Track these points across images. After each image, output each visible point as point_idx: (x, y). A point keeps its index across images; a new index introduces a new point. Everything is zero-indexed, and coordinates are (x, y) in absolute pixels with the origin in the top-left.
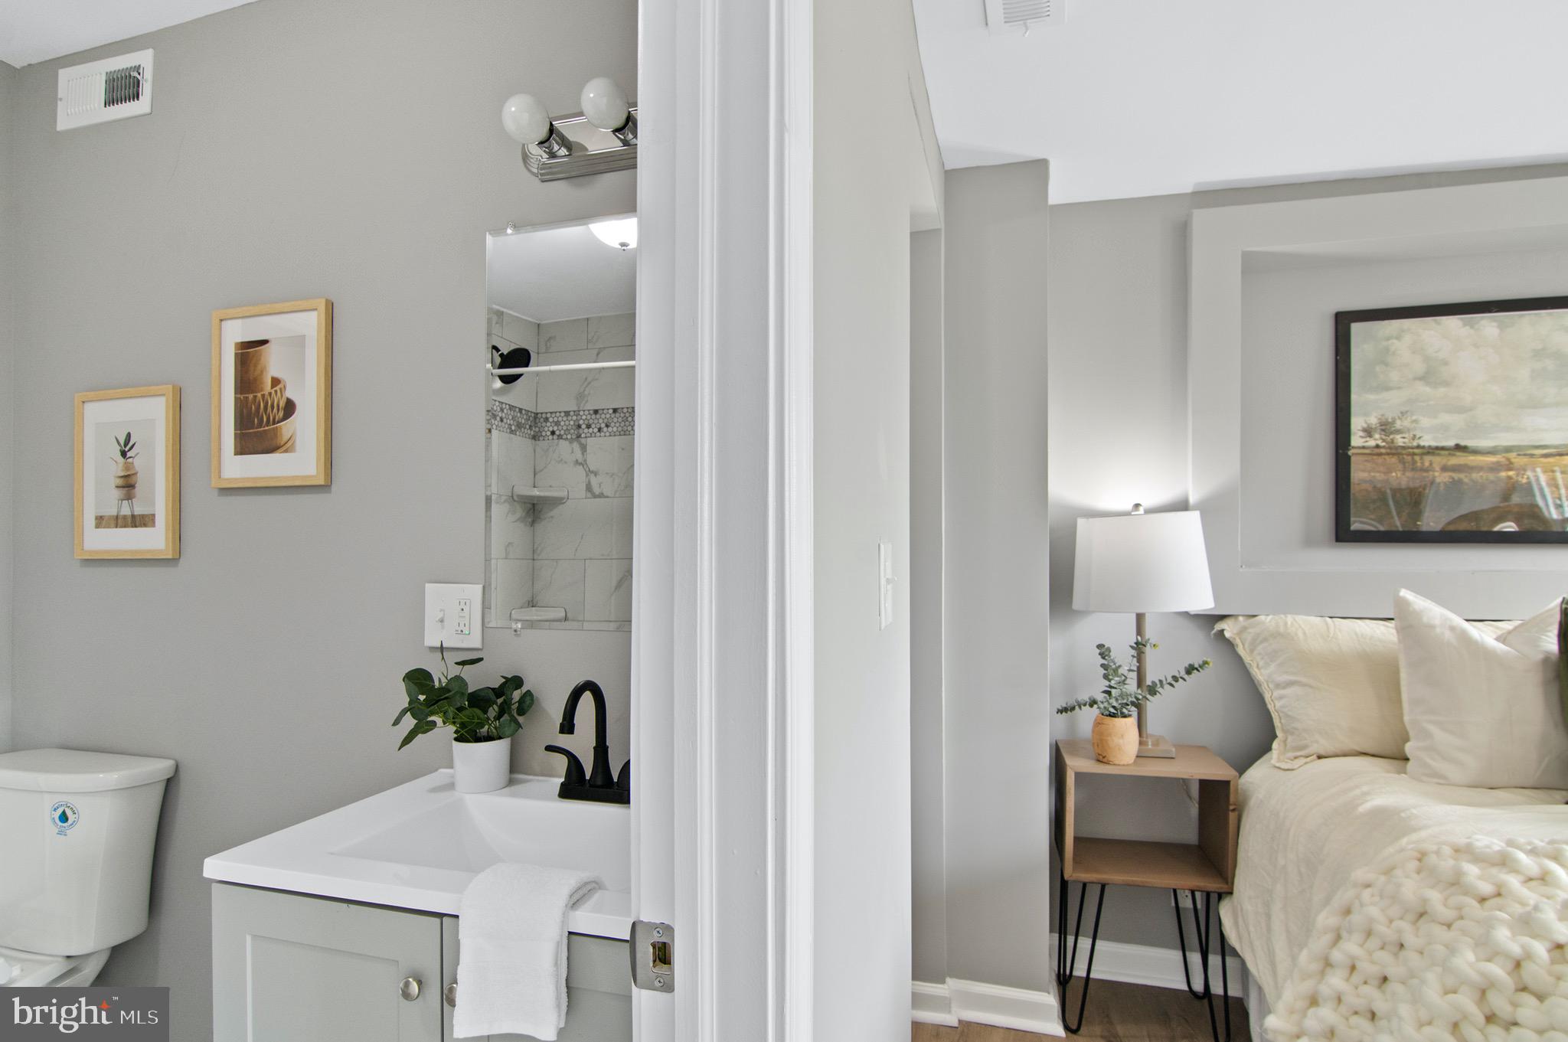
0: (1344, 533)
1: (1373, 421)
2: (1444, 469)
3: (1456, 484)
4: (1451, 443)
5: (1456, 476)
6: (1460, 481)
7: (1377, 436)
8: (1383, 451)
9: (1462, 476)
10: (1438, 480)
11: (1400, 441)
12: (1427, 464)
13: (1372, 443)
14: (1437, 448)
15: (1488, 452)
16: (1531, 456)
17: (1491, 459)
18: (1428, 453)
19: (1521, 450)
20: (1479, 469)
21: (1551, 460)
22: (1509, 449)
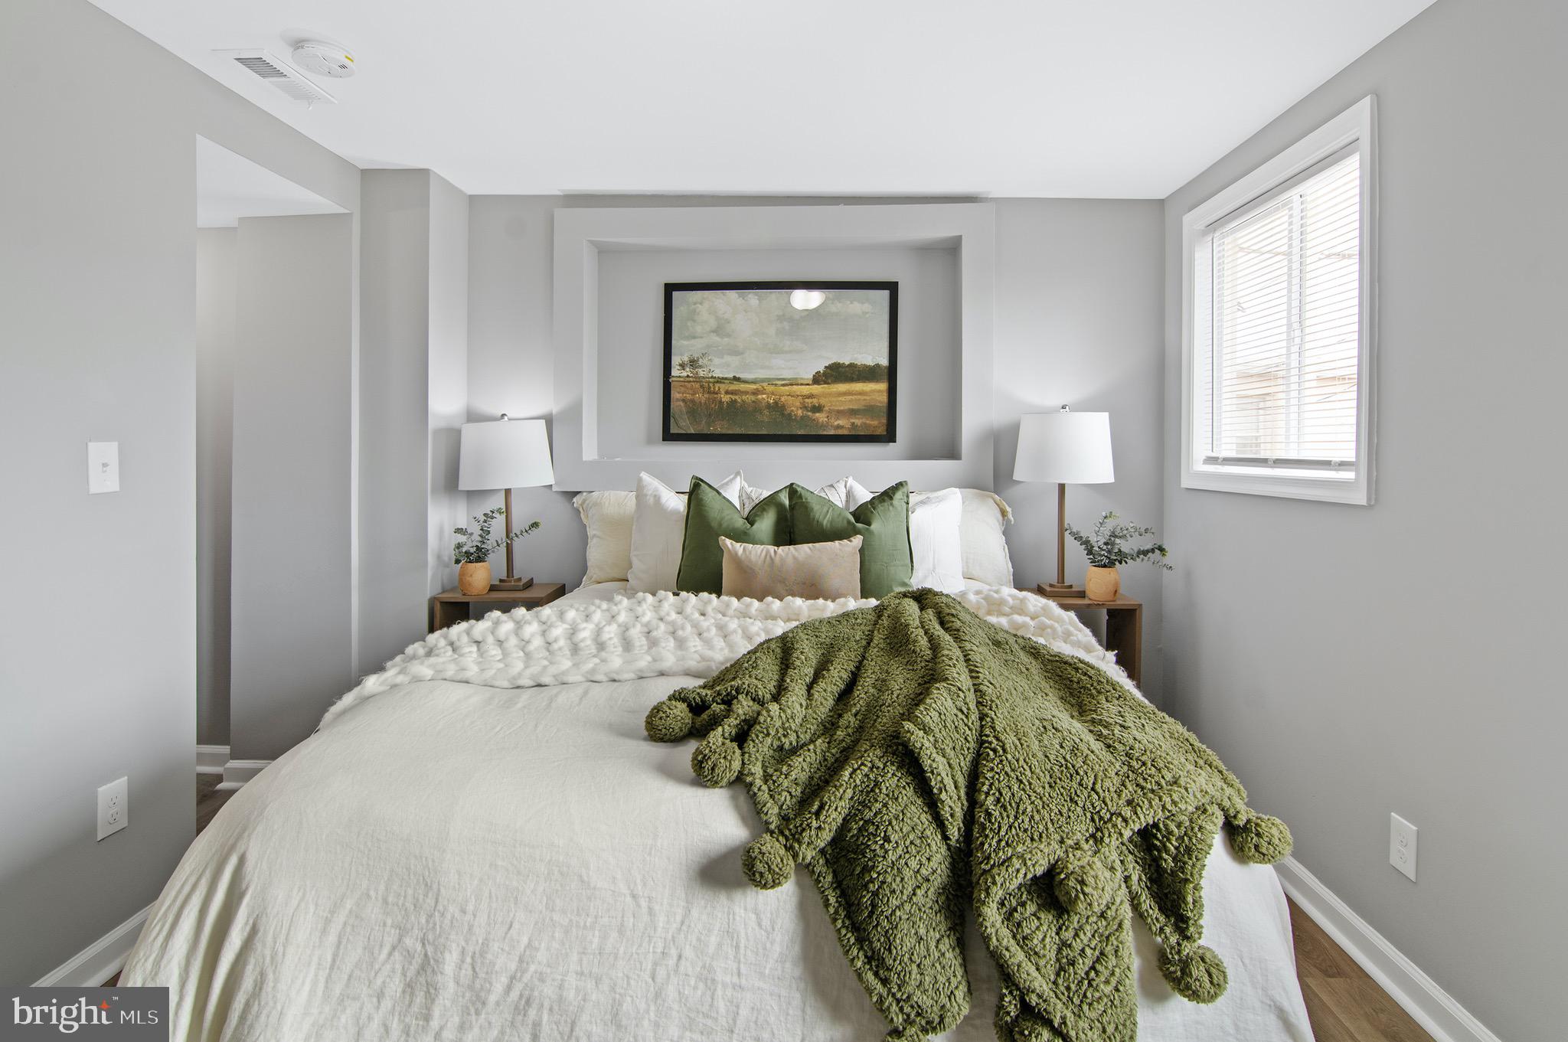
0: (668, 436)
1: (686, 359)
2: (727, 392)
3: (734, 402)
4: (731, 376)
5: (733, 397)
6: (736, 401)
7: (688, 369)
8: (691, 379)
9: (737, 397)
10: (723, 400)
11: (701, 373)
12: (717, 389)
13: (685, 374)
14: (723, 378)
15: (752, 382)
16: (776, 385)
17: (754, 387)
18: (718, 382)
19: (770, 381)
20: (746, 393)
21: (787, 388)
22: (763, 380)
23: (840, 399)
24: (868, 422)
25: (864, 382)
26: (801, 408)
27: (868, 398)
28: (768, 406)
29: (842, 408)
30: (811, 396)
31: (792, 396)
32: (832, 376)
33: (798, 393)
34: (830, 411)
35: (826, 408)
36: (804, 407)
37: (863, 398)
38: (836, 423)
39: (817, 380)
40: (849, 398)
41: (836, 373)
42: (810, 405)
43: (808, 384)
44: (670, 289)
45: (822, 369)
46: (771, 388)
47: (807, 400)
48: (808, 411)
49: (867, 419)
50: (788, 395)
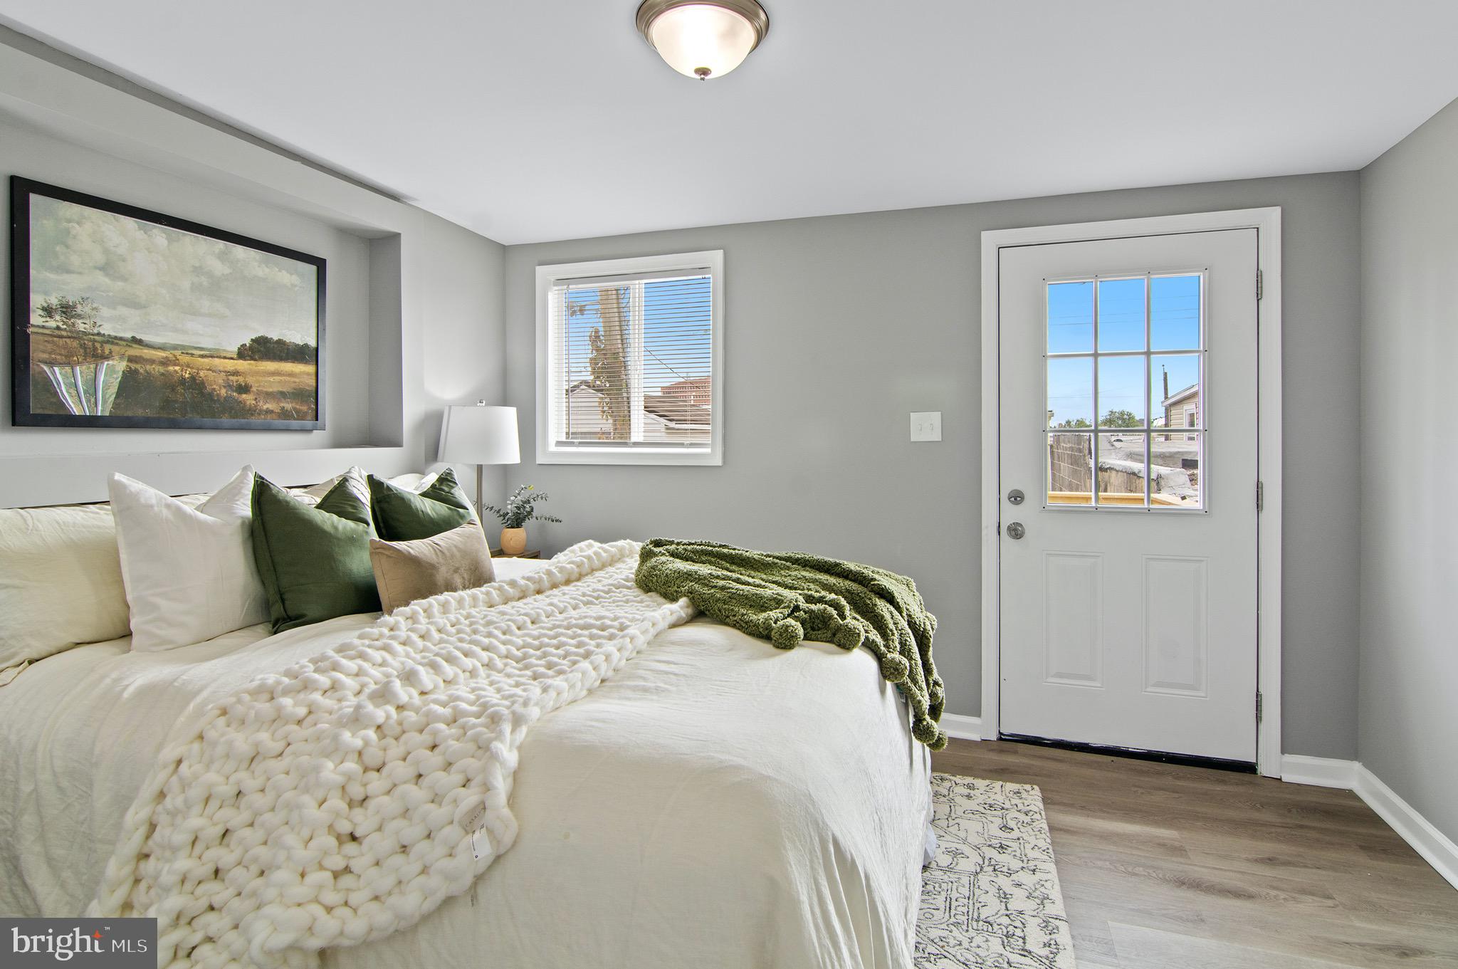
0: (21, 417)
1: (55, 301)
4: (128, 335)
6: (136, 371)
7: (58, 318)
8: (64, 333)
9: (138, 366)
11: (80, 326)
12: (107, 352)
13: (53, 324)
14: (116, 338)
15: (159, 348)
16: (192, 355)
17: (162, 354)
18: (108, 342)
19: (185, 349)
20: (152, 362)
21: (206, 360)
22: (175, 347)
23: (269, 379)
24: (298, 407)
25: (294, 362)
26: (225, 387)
27: (297, 380)
28: (183, 381)
29: (271, 390)
30: (236, 373)
31: (213, 371)
32: (259, 351)
33: (221, 369)
34: (259, 393)
35: (254, 389)
36: (228, 386)
37: (293, 379)
38: (265, 407)
39: (243, 354)
40: (277, 378)
41: (262, 349)
42: (235, 384)
43: (232, 359)
44: (20, 186)
45: (248, 342)
46: (185, 359)
47: (231, 378)
48: (233, 391)
49: (297, 403)
50: (209, 370)
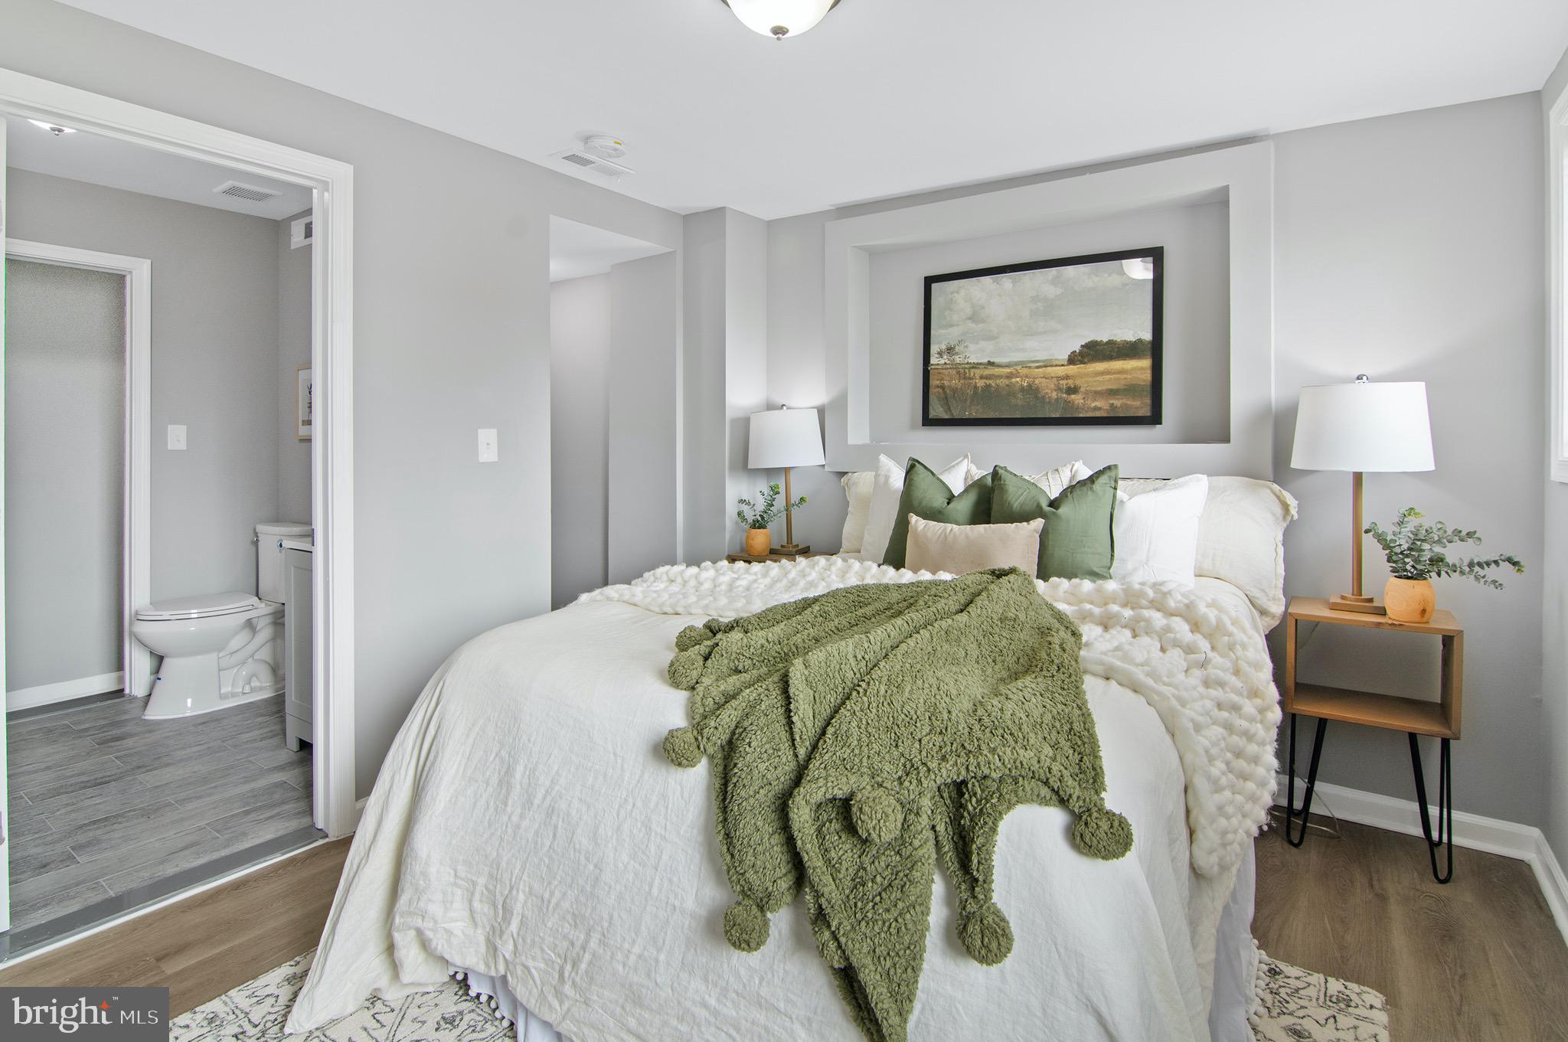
0: (928, 421)
1: (944, 347)
2: (981, 377)
3: (988, 386)
4: (985, 361)
5: (988, 382)
6: (990, 385)
7: (945, 357)
8: (948, 366)
9: (991, 382)
10: (978, 385)
11: (958, 360)
12: (972, 374)
13: (942, 362)
14: (978, 364)
15: (1006, 366)
16: (1030, 367)
17: (1008, 370)
18: (973, 367)
19: (1023, 364)
20: (1000, 377)
21: (1040, 370)
22: (1017, 364)
23: (1097, 379)
24: (1129, 402)
25: (1124, 360)
26: (1055, 390)
27: (1129, 376)
28: (1022, 389)
29: (1100, 389)
30: (1067, 377)
31: (1046, 378)
32: (1089, 355)
33: (1053, 375)
34: (1087, 393)
35: (1082, 390)
36: (1059, 389)
37: (1123, 376)
38: (1093, 405)
39: (1073, 360)
40: (1108, 377)
41: (1092, 352)
42: (1065, 387)
43: (1063, 365)
44: (929, 281)
45: (1077, 349)
46: (1025, 371)
47: (1061, 382)
48: (1062, 392)
49: (1128, 400)
50: (1043, 377)
